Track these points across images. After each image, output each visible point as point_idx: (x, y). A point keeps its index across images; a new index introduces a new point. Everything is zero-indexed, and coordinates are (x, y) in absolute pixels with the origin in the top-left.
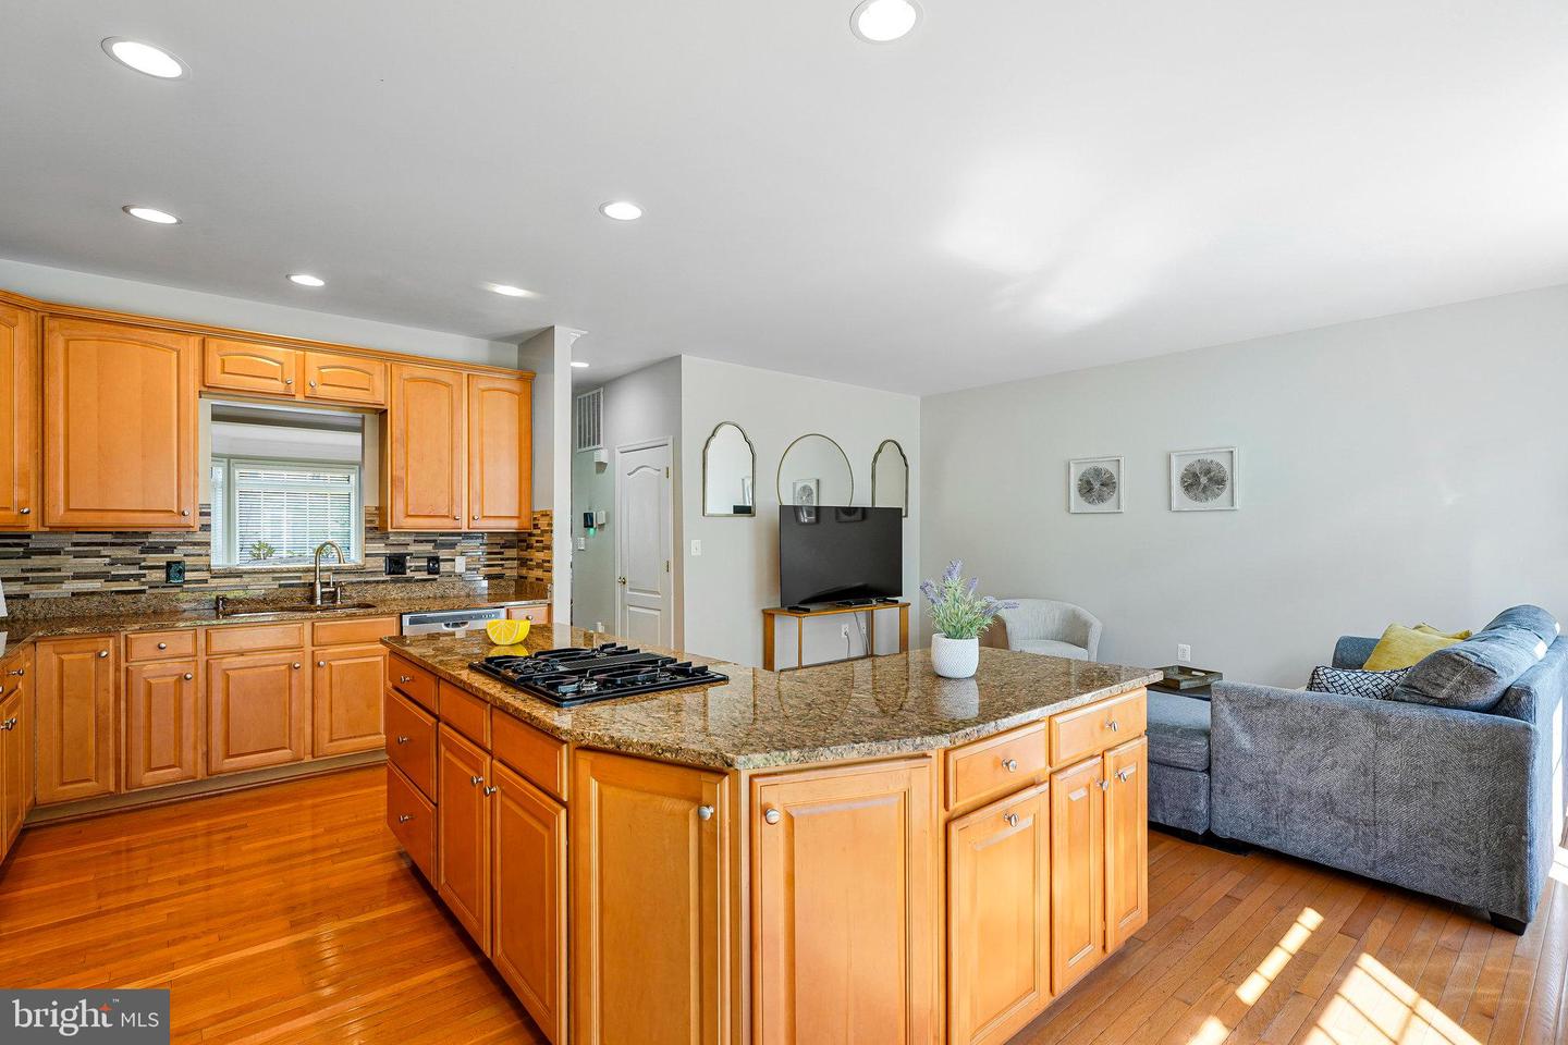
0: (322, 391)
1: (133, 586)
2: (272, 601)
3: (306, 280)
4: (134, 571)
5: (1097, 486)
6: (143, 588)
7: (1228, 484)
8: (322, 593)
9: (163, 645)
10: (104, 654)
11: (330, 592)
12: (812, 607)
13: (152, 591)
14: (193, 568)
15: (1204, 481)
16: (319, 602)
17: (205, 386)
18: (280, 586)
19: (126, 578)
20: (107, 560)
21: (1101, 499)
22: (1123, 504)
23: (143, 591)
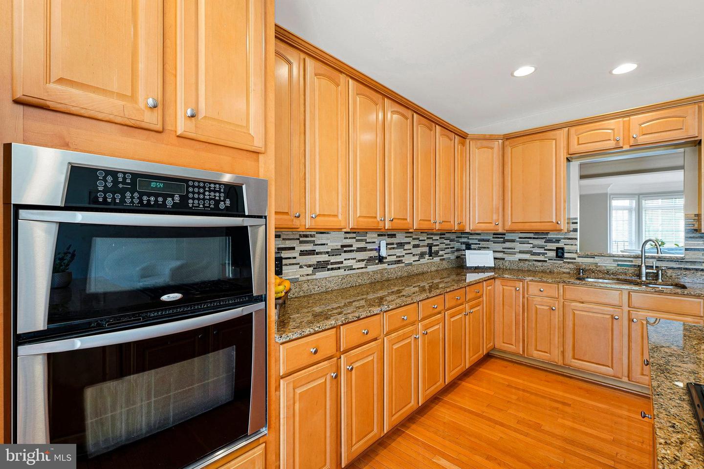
0: (642, 139)
1: (541, 258)
2: (613, 274)
3: (625, 68)
4: (542, 251)
6: (546, 259)
8: (647, 273)
9: (542, 290)
10: (518, 289)
11: (653, 273)
13: (550, 261)
14: (569, 251)
16: (644, 279)
17: (569, 154)
18: (618, 265)
19: (539, 254)
20: (532, 245)
23: (546, 261)
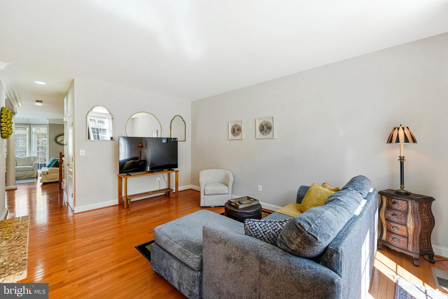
5: (236, 130)
7: (272, 129)
12: (131, 174)
15: (266, 128)
21: (237, 135)
22: (243, 136)
